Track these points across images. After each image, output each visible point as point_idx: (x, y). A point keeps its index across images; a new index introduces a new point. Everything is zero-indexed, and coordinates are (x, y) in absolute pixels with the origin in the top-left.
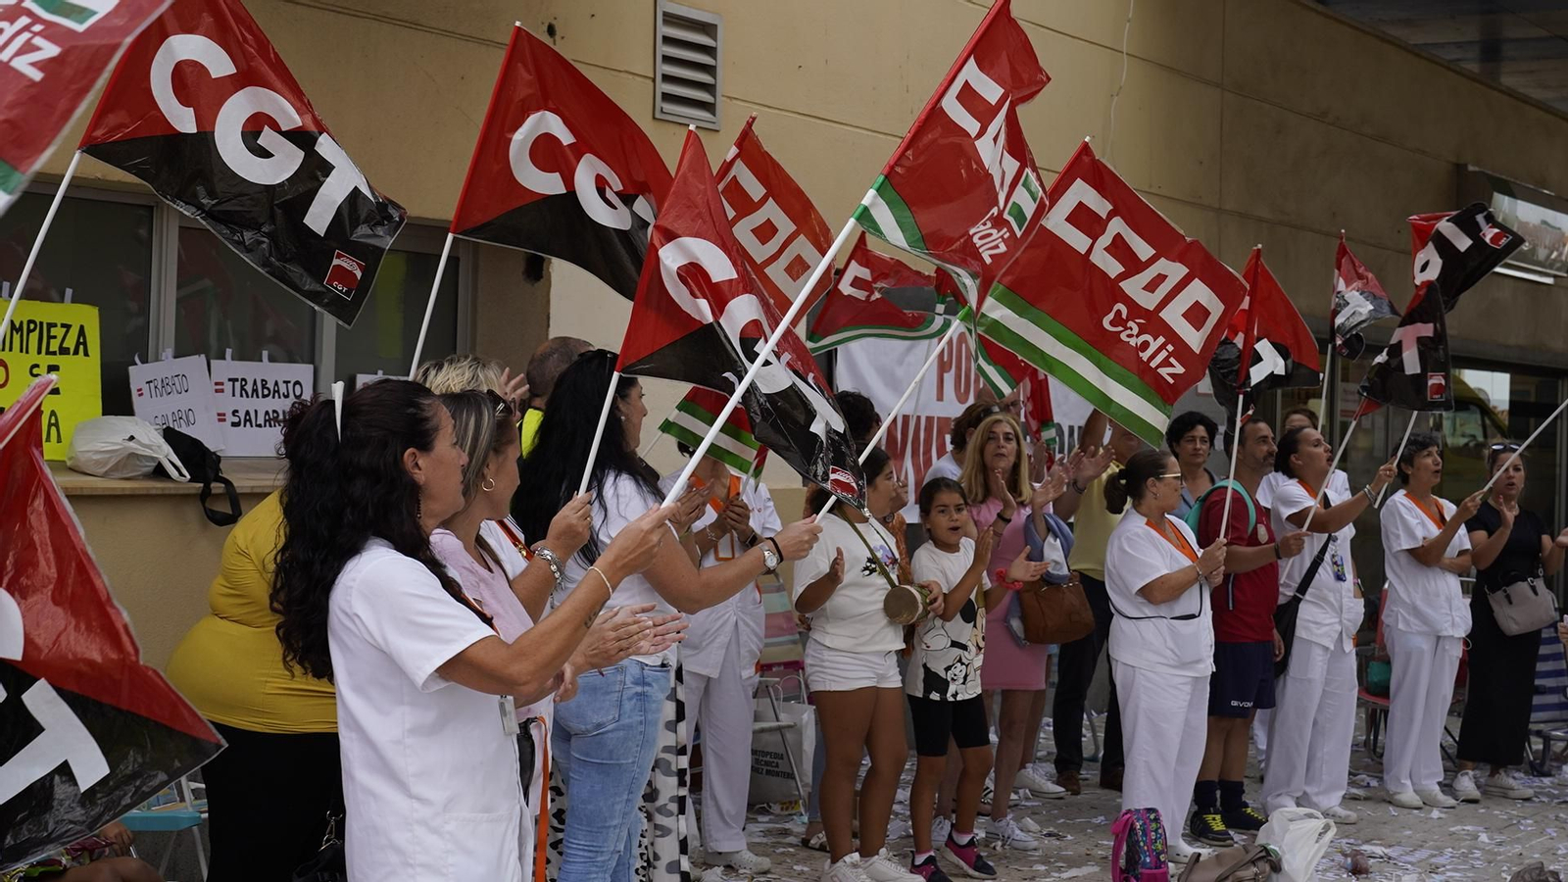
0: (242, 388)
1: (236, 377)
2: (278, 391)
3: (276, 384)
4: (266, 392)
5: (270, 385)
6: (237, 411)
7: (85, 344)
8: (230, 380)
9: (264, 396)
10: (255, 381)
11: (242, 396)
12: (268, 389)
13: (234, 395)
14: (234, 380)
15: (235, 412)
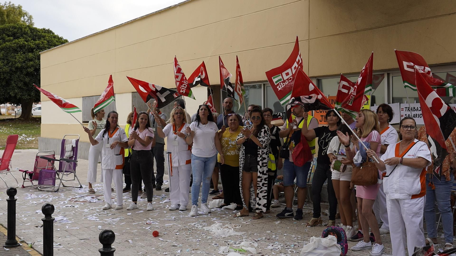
0: (408, 109)
1: (406, 107)
2: (418, 110)
3: (418, 108)
4: (415, 110)
5: (416, 108)
6: (406, 114)
7: (368, 103)
8: (405, 108)
9: (414, 111)
10: (412, 108)
11: (408, 111)
12: (415, 109)
13: (406, 111)
14: (406, 108)
15: (406, 115)
